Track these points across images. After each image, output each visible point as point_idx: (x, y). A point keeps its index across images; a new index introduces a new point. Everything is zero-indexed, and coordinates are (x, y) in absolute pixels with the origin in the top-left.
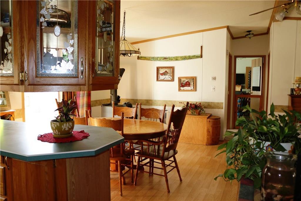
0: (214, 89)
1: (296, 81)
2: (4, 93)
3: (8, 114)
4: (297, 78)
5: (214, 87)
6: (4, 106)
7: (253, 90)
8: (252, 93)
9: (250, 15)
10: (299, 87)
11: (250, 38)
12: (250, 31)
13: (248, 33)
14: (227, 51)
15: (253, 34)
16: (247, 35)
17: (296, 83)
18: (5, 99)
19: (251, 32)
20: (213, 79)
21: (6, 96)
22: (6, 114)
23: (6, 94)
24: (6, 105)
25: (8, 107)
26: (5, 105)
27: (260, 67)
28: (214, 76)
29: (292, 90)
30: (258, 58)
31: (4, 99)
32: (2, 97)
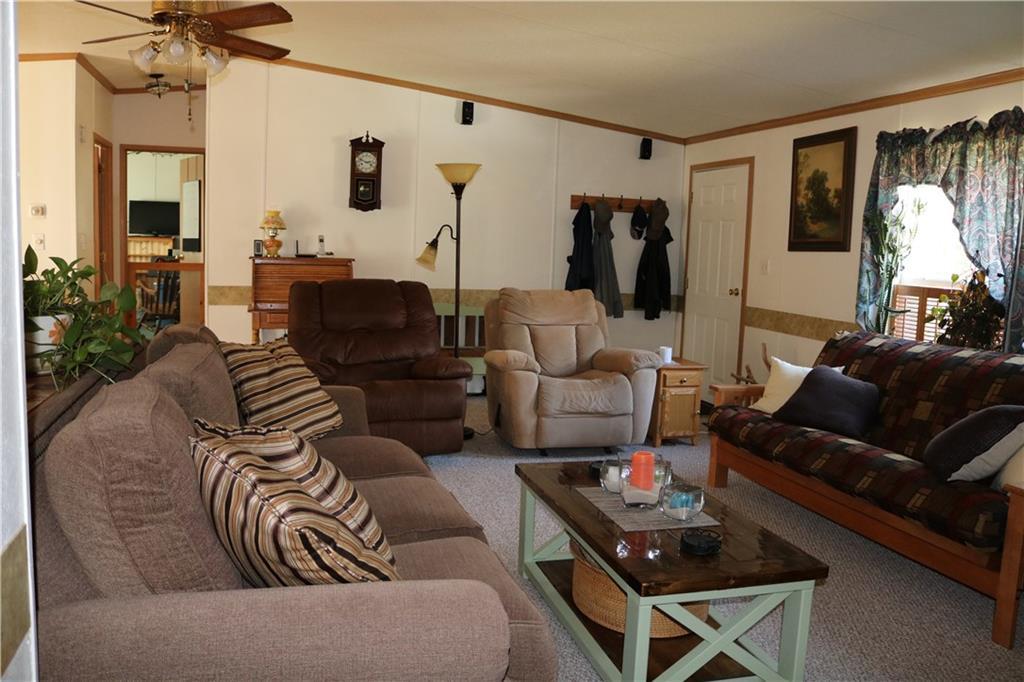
0: (42, 242)
1: (267, 222)
4: (269, 212)
5: (42, 238)
7: (185, 249)
8: (183, 258)
9: (84, 43)
10: (276, 238)
11: (159, 95)
12: (161, 76)
13: (154, 80)
14: (80, 129)
15: (166, 85)
16: (151, 86)
17: (266, 226)
19: (160, 79)
20: (37, 211)
27: (197, 183)
28: (41, 203)
29: (258, 245)
30: (194, 155)
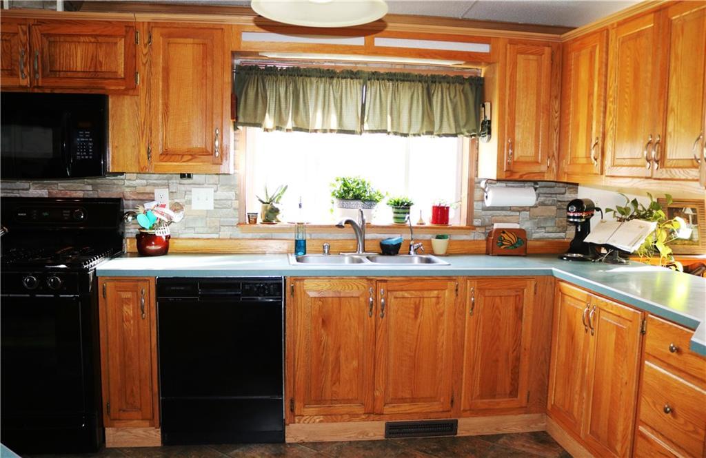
2: (696, 212)
3: (697, 265)
6: (691, 242)
18: (697, 227)
21: (699, 220)
22: (694, 264)
23: (698, 216)
24: (698, 241)
25: (700, 247)
26: (694, 242)
31: (693, 226)
32: (689, 222)
